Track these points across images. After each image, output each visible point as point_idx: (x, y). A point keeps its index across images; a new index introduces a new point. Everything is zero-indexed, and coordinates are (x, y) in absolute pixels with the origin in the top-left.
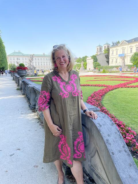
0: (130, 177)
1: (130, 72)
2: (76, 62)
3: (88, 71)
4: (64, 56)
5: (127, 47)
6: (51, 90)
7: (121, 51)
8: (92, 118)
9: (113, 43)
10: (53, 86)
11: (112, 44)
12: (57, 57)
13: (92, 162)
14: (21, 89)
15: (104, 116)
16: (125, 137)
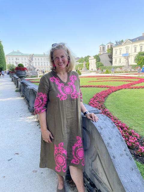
0: (132, 181)
1: (134, 72)
2: (78, 62)
3: (91, 72)
4: (63, 57)
5: (131, 47)
6: (49, 92)
7: (125, 50)
8: (93, 121)
9: (117, 42)
10: (50, 87)
11: (115, 43)
12: (56, 57)
13: (93, 166)
14: (20, 91)
15: (105, 118)
16: (128, 140)
